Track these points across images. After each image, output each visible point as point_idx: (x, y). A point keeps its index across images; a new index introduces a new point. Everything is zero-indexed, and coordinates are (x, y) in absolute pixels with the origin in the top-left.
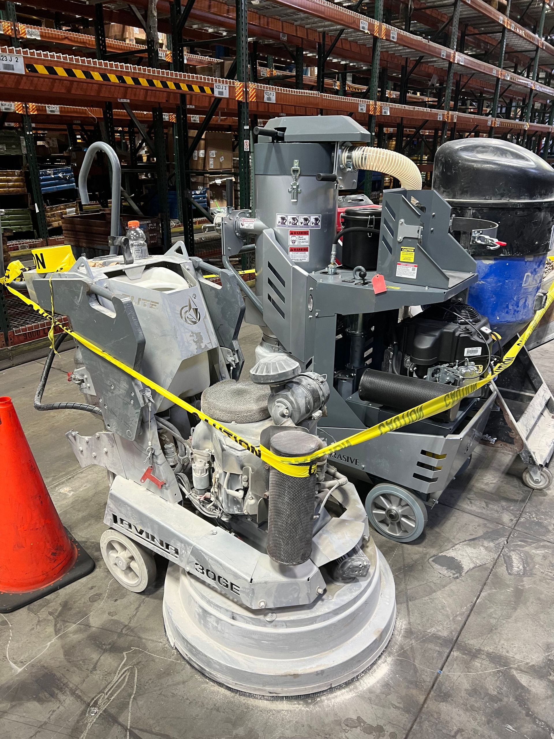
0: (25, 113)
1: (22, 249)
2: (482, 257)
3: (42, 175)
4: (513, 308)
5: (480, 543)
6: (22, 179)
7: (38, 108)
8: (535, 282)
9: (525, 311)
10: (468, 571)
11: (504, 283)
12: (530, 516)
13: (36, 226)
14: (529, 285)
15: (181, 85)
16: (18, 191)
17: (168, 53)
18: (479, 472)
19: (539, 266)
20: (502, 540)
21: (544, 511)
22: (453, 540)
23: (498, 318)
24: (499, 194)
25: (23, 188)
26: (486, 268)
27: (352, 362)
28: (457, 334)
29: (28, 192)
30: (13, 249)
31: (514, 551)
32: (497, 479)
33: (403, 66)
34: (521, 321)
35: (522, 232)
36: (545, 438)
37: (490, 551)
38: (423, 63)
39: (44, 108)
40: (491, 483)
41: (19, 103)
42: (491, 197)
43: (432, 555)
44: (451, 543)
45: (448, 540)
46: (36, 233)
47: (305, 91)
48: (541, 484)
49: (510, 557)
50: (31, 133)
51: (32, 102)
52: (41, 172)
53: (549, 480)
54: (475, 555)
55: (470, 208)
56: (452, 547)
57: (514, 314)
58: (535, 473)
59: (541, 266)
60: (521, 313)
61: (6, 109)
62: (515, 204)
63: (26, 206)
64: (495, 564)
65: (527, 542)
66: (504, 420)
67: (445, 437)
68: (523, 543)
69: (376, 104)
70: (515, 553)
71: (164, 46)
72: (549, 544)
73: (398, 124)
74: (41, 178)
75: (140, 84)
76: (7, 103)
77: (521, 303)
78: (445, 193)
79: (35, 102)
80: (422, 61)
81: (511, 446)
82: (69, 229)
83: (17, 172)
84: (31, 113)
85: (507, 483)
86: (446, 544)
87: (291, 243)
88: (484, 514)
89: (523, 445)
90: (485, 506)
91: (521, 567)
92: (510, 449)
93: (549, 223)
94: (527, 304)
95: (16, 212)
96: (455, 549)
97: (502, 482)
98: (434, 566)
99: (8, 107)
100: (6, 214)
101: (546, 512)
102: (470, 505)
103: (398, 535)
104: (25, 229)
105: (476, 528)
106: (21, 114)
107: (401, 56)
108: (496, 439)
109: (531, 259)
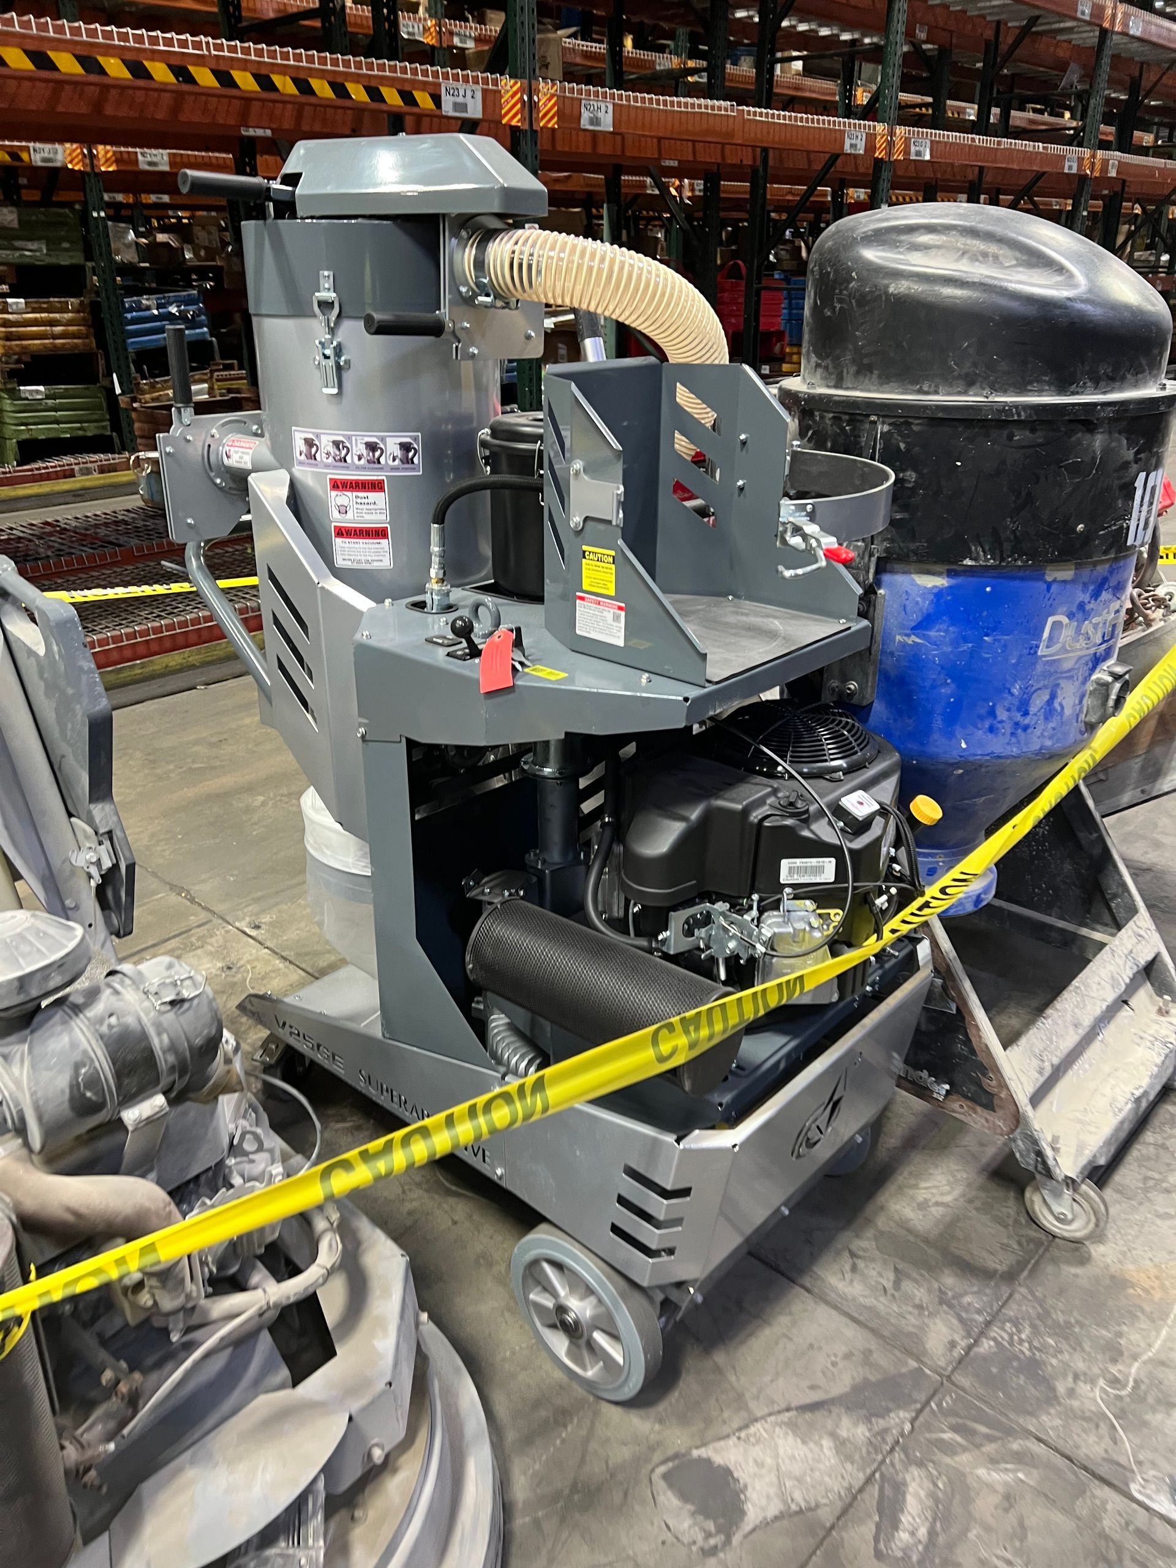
0: (88, 169)
1: (83, 474)
2: (912, 567)
3: (131, 310)
4: (1010, 718)
5: (830, 1424)
6: (84, 319)
7: (118, 156)
8: (1082, 643)
9: (1051, 725)
10: (754, 1530)
11: (980, 643)
12: (1011, 1336)
13: (116, 425)
14: (1064, 649)
15: (350, 86)
16: (76, 346)
17: (429, 23)
18: (917, 1159)
19: (1096, 595)
20: (900, 1419)
21: (1061, 1318)
22: (752, 1405)
23: (964, 745)
24: (960, 377)
25: (87, 338)
26: (924, 599)
27: (544, 848)
28: (755, 816)
29: (98, 347)
30: (62, 474)
31: (921, 1464)
32: (957, 1192)
33: (987, 43)
34: (1039, 753)
35: (1029, 494)
36: (1112, 1081)
37: (849, 1458)
38: (1038, 33)
39: (133, 157)
40: (937, 1204)
41: (75, 146)
42: (937, 386)
43: (670, 1452)
44: (743, 1414)
45: (739, 1401)
46: (116, 440)
47: (716, 103)
48: (1075, 1226)
49: (899, 1488)
50: (102, 214)
51: (105, 143)
52: (128, 302)
53: (1098, 1220)
54: (797, 1469)
55: (873, 418)
56: (740, 1429)
57: (1012, 734)
58: (1057, 1195)
59: (1105, 595)
60: (1038, 732)
61: (44, 160)
62: (1004, 409)
63: (94, 380)
64: (845, 1511)
65: (974, 1432)
66: (968, 1041)
67: (678, 1141)
68: (958, 1438)
69: (892, 133)
70: (923, 1473)
71: (421, 9)
72: (1039, 1449)
73: (971, 182)
74: (129, 316)
75: (235, 85)
76: (47, 147)
77: (1038, 702)
78: (819, 371)
79: (112, 144)
80: (1034, 29)
81: (986, 1113)
82: (146, 434)
83: (72, 302)
84: (103, 169)
85: (985, 1208)
86: (726, 1414)
87: (335, 514)
88: (878, 1315)
89: (1018, 1119)
90: (889, 1285)
91: (923, 1532)
92: (983, 1121)
93: (1126, 465)
94: (1056, 705)
95: (71, 392)
96: (747, 1440)
97: (970, 1201)
98: (661, 1499)
99: (51, 156)
100: (48, 397)
101: (1069, 1325)
102: (848, 1276)
103: (590, 1374)
104: (91, 430)
105: (834, 1364)
106: (79, 171)
107: (983, 17)
108: (947, 1087)
109: (1067, 574)
